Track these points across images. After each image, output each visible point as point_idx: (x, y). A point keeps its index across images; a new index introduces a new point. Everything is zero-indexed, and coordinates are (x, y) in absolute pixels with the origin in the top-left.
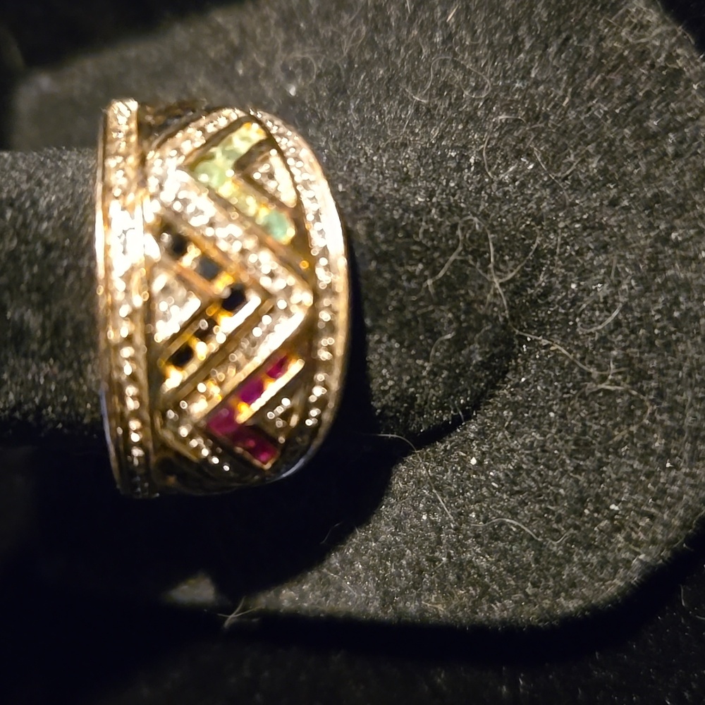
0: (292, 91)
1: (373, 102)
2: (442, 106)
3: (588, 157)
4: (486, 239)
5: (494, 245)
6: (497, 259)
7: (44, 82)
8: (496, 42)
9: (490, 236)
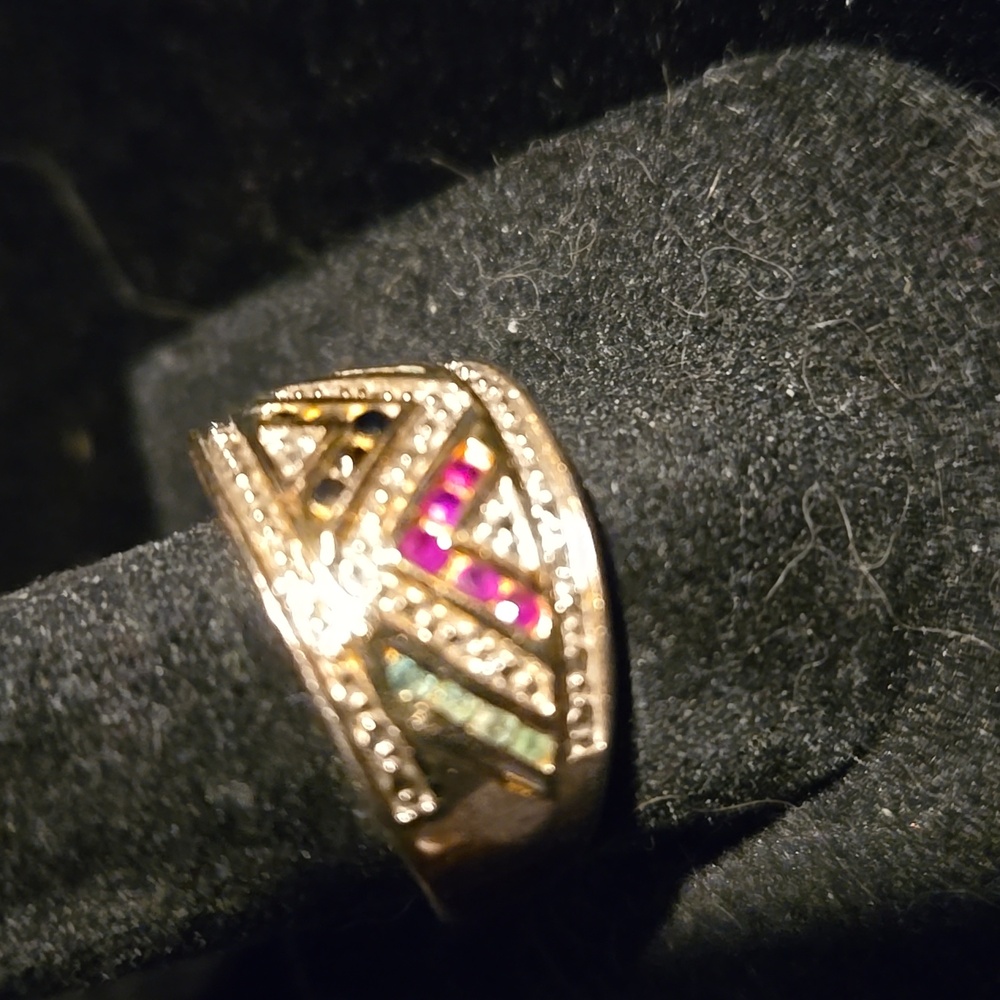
0: (512, 328)
1: (629, 326)
2: (730, 317)
3: (957, 361)
4: (837, 509)
5: (850, 515)
6: (858, 534)
7: (166, 359)
8: (787, 215)
9: (841, 503)
